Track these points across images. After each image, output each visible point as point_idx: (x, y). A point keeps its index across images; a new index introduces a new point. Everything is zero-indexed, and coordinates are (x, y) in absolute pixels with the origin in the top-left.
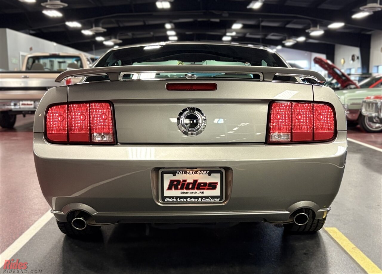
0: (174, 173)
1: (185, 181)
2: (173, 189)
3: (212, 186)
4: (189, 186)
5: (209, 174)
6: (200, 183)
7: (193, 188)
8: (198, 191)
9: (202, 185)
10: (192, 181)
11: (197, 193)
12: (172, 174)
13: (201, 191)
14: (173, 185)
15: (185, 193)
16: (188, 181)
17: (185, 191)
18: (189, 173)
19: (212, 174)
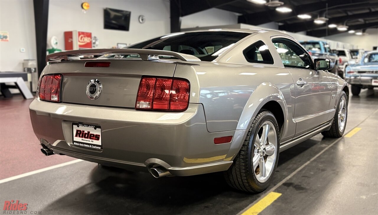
1: (83, 131)
2: (78, 136)
3: (97, 138)
4: (86, 135)
5: (95, 129)
6: (91, 134)
7: (87, 138)
8: (90, 140)
9: (92, 136)
10: (87, 132)
12: (77, 126)
13: (92, 140)
15: (84, 140)
16: (85, 132)
17: (84, 139)
18: (85, 126)
19: (97, 128)
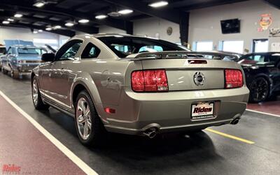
0: (196, 105)
2: (195, 112)
3: (210, 110)
4: (201, 110)
7: (203, 111)
11: (204, 113)
14: (196, 110)
16: (201, 108)
17: (200, 113)
18: (202, 104)
19: (210, 104)
